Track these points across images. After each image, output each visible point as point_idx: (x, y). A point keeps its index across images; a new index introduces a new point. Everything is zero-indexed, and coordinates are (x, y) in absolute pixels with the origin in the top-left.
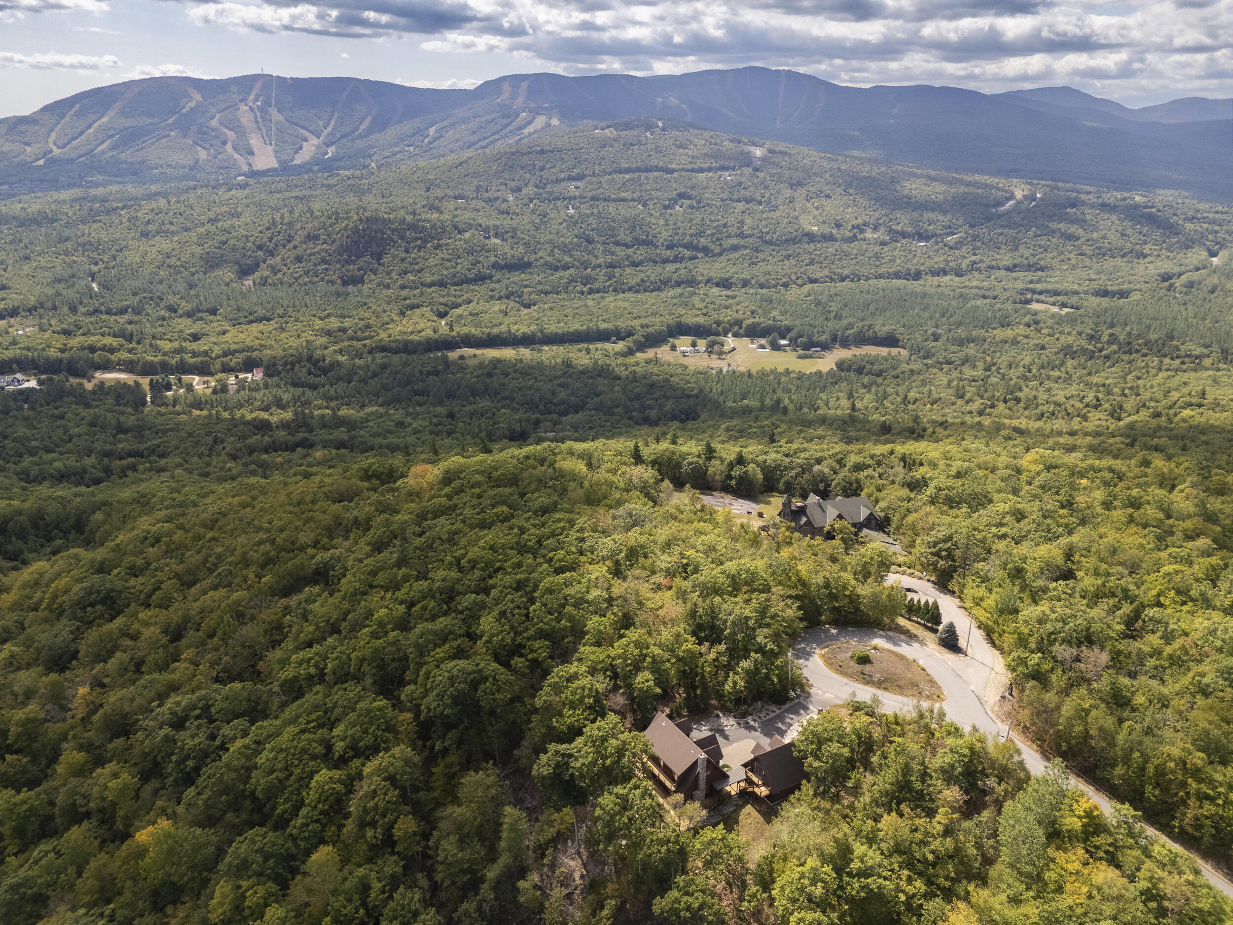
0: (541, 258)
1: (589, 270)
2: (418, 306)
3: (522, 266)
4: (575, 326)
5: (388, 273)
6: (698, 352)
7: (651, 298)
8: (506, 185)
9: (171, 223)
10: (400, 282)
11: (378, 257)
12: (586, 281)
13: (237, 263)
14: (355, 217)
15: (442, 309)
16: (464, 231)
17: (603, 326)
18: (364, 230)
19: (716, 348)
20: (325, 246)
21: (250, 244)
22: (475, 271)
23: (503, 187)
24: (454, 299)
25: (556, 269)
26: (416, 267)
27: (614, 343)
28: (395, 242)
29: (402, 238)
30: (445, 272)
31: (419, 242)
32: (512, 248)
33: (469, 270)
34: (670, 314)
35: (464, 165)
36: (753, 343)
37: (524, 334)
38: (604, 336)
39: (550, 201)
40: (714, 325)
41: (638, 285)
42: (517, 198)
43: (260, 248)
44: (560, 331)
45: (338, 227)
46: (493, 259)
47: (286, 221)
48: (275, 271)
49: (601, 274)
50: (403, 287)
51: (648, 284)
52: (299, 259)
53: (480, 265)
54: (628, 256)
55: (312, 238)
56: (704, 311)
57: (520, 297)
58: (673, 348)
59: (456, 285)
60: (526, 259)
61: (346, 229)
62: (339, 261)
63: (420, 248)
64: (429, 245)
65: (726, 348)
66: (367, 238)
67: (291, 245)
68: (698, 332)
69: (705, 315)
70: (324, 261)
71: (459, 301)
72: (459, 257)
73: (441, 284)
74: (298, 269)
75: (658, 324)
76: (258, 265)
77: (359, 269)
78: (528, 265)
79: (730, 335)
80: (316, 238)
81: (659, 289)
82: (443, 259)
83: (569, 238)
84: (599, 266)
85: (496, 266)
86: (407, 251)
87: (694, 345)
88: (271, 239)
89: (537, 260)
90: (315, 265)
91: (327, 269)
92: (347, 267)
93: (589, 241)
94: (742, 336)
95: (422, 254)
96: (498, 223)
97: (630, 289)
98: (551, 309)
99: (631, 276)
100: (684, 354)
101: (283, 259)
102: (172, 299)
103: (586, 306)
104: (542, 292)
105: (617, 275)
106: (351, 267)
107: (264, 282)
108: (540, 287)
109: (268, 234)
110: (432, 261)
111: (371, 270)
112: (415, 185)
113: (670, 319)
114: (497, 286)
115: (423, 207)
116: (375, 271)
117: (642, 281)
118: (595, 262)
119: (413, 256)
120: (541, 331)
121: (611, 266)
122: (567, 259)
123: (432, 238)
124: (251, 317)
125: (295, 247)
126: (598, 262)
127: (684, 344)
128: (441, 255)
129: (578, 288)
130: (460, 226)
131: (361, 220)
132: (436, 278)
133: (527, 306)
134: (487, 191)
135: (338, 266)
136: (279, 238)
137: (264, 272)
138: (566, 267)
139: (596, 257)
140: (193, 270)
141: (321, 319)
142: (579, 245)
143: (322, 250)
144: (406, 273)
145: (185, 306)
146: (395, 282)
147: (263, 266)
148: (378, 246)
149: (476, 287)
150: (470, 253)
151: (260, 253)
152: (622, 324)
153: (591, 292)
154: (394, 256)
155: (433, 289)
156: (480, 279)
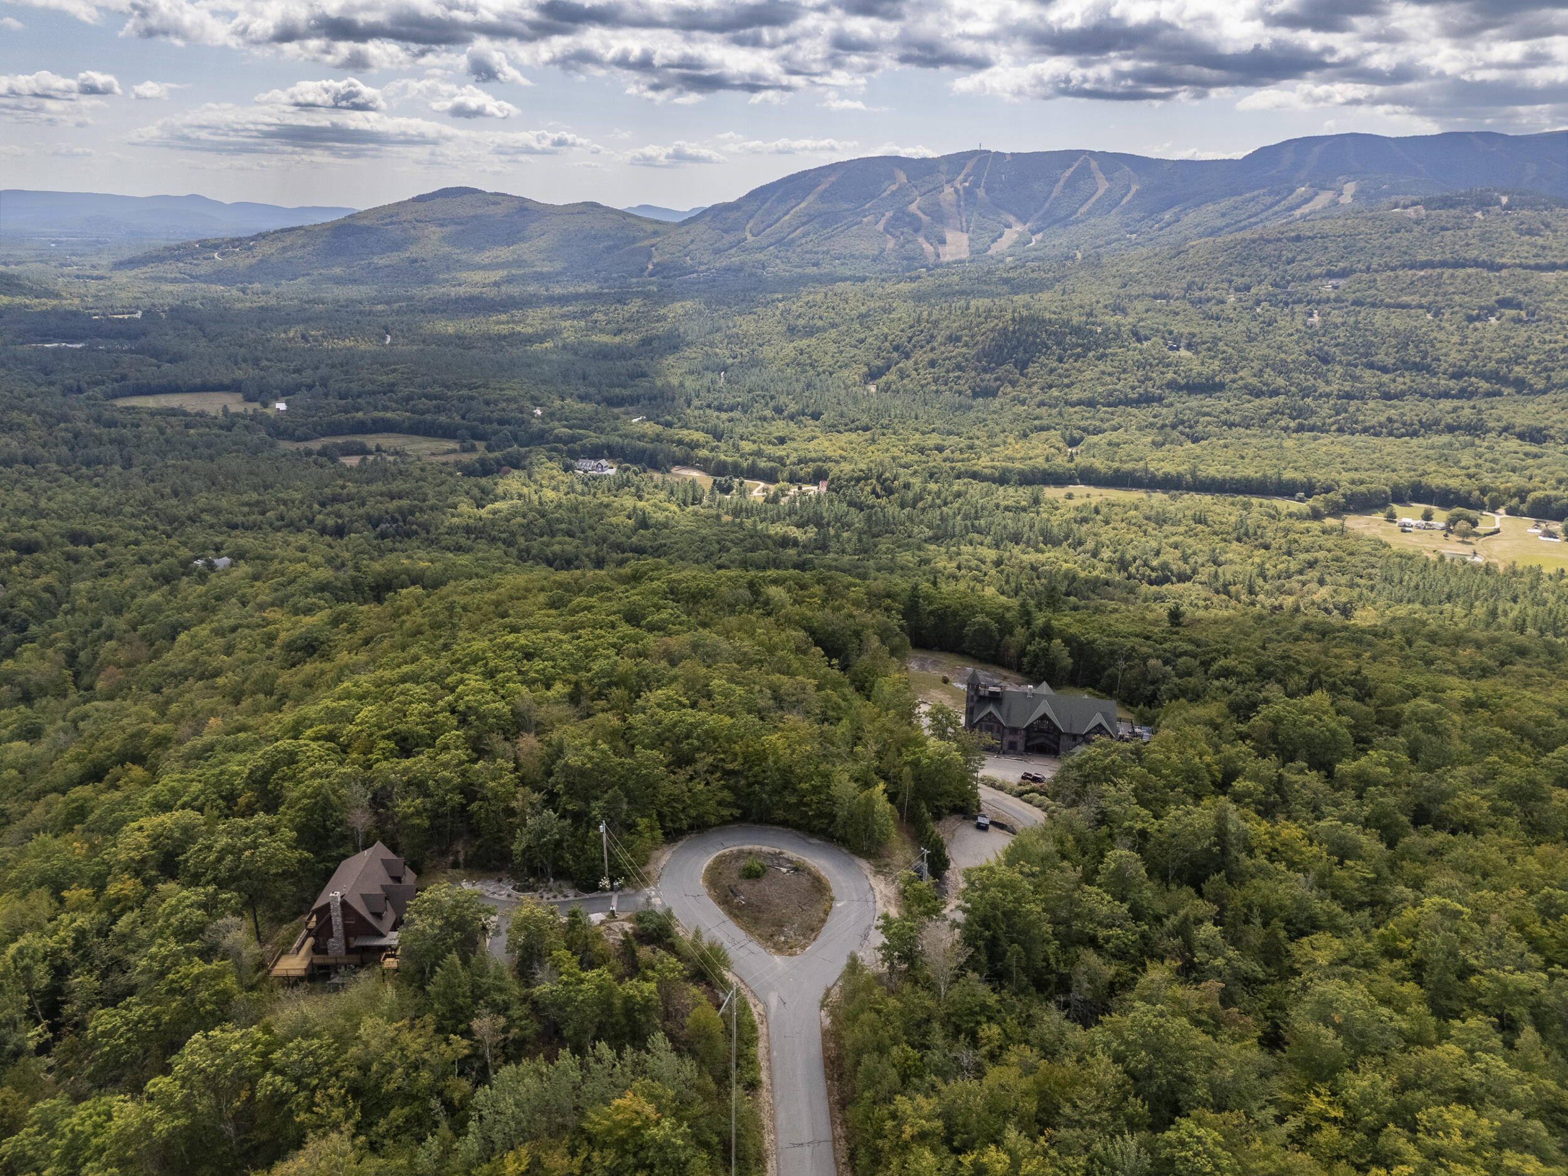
0: (1242, 378)
1: (1308, 400)
2: (1047, 428)
3: (1209, 387)
4: (1249, 471)
5: (1029, 386)
6: (1431, 528)
7: (1389, 445)
8: (1230, 282)
9: (821, 318)
10: (1039, 398)
11: (1022, 365)
12: (1299, 413)
13: (868, 365)
14: (1009, 316)
15: (1077, 434)
16: (1147, 339)
17: (1288, 475)
18: (1014, 332)
19: (1463, 525)
20: (964, 350)
21: (887, 344)
22: (1141, 391)
23: (1226, 285)
24: (1098, 423)
25: (1258, 394)
26: (1066, 381)
27: (1301, 500)
28: (1048, 348)
29: (1059, 344)
30: (1100, 389)
31: (1079, 350)
32: (1203, 364)
33: (1133, 388)
34: (1409, 470)
35: (1182, 256)
36: (1537, 526)
37: (1166, 474)
38: (1287, 490)
39: (1287, 304)
40: (1477, 493)
41: (1381, 425)
42: (1240, 300)
43: (896, 348)
44: (1219, 476)
45: (984, 328)
46: (1170, 376)
47: (934, 318)
48: (903, 375)
49: (1325, 409)
50: (1041, 404)
51: (1396, 425)
52: (932, 364)
53: (1150, 384)
54: (1381, 385)
55: (953, 339)
56: (1472, 471)
57: (1191, 427)
58: (1391, 518)
59: (1109, 405)
60: (1217, 379)
61: (993, 330)
62: (975, 369)
63: (1078, 357)
64: (1091, 354)
65: (1481, 528)
66: (1014, 342)
67: (928, 347)
68: (1445, 498)
69: (1470, 476)
70: (959, 367)
71: (1106, 426)
72: (1125, 371)
73: (1091, 403)
74: (927, 375)
75: (1381, 481)
76: (889, 368)
77: (996, 379)
78: (1221, 387)
79: (1502, 511)
80: (958, 339)
81: (1414, 434)
82: (1103, 373)
83: (1296, 354)
84: (1328, 395)
85: (1173, 386)
86: (1060, 360)
87: (1427, 517)
88: (910, 339)
89: (1233, 381)
90: (948, 371)
91: (959, 377)
92: (983, 376)
93: (1325, 360)
94: (1523, 515)
95: (1078, 365)
96: (1197, 330)
97: (1365, 430)
98: (1226, 446)
99: (1374, 412)
100: (1404, 529)
101: (916, 363)
102: (782, 399)
103: (1281, 447)
104: (1225, 423)
105: (1351, 409)
106: (988, 376)
107: (887, 388)
108: (1223, 417)
109: (909, 333)
110: (1088, 375)
111: (1010, 382)
112: (1110, 280)
113: (1404, 477)
114: (1165, 411)
115: (1106, 307)
116: (1013, 383)
117: (1390, 420)
118: (1323, 388)
119: (1066, 366)
120: (1193, 474)
121: (1349, 396)
122: (1281, 381)
123: (1098, 345)
124: (852, 426)
125: (933, 349)
126: (1328, 389)
127: (1410, 515)
128: (1102, 367)
129: (1282, 423)
130: (1142, 332)
131: (1013, 320)
132: (1088, 394)
133: (1195, 440)
134: (1201, 289)
135: (973, 374)
136: (922, 337)
137: (891, 376)
138: (1275, 393)
139: (1328, 383)
140: (820, 370)
141: (923, 433)
142: (1306, 365)
143: (959, 354)
144: (1050, 387)
145: (793, 407)
146: (1035, 396)
147: (893, 369)
148: (1025, 351)
149: (1136, 411)
150: (1140, 366)
151: (895, 355)
152: (1320, 476)
153: (1300, 429)
154: (1043, 365)
155: (1077, 409)
156: (1146, 400)
